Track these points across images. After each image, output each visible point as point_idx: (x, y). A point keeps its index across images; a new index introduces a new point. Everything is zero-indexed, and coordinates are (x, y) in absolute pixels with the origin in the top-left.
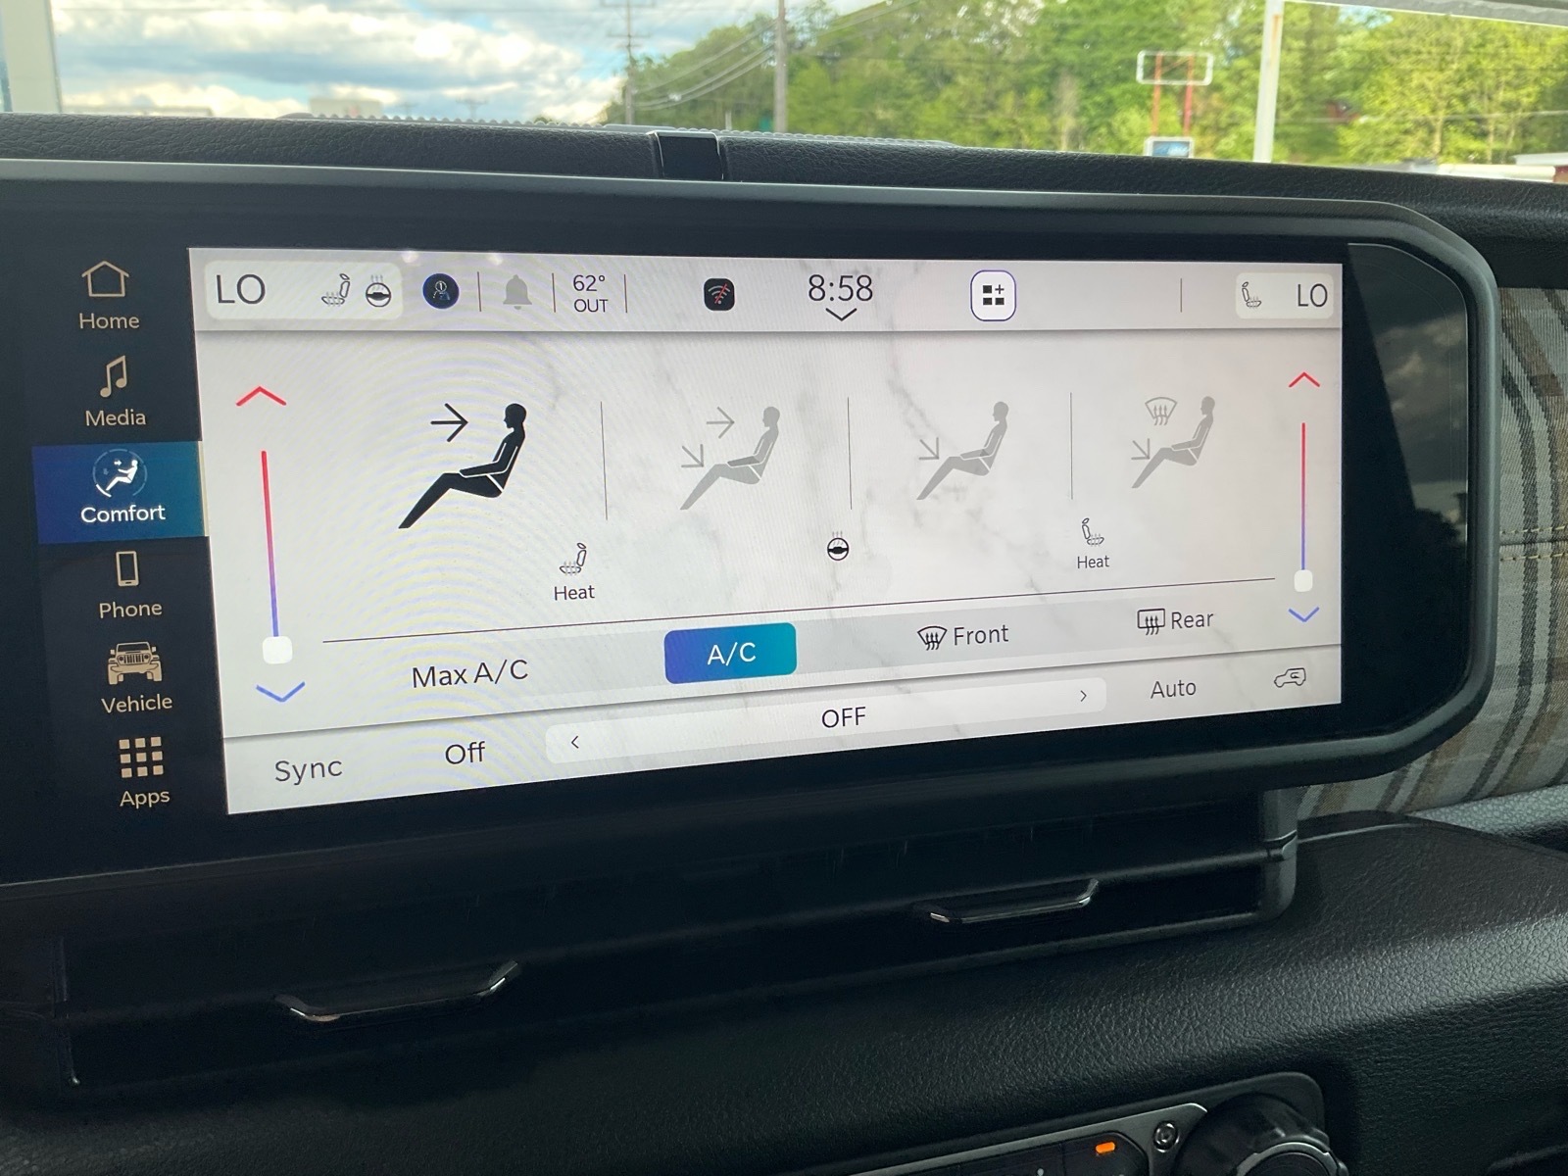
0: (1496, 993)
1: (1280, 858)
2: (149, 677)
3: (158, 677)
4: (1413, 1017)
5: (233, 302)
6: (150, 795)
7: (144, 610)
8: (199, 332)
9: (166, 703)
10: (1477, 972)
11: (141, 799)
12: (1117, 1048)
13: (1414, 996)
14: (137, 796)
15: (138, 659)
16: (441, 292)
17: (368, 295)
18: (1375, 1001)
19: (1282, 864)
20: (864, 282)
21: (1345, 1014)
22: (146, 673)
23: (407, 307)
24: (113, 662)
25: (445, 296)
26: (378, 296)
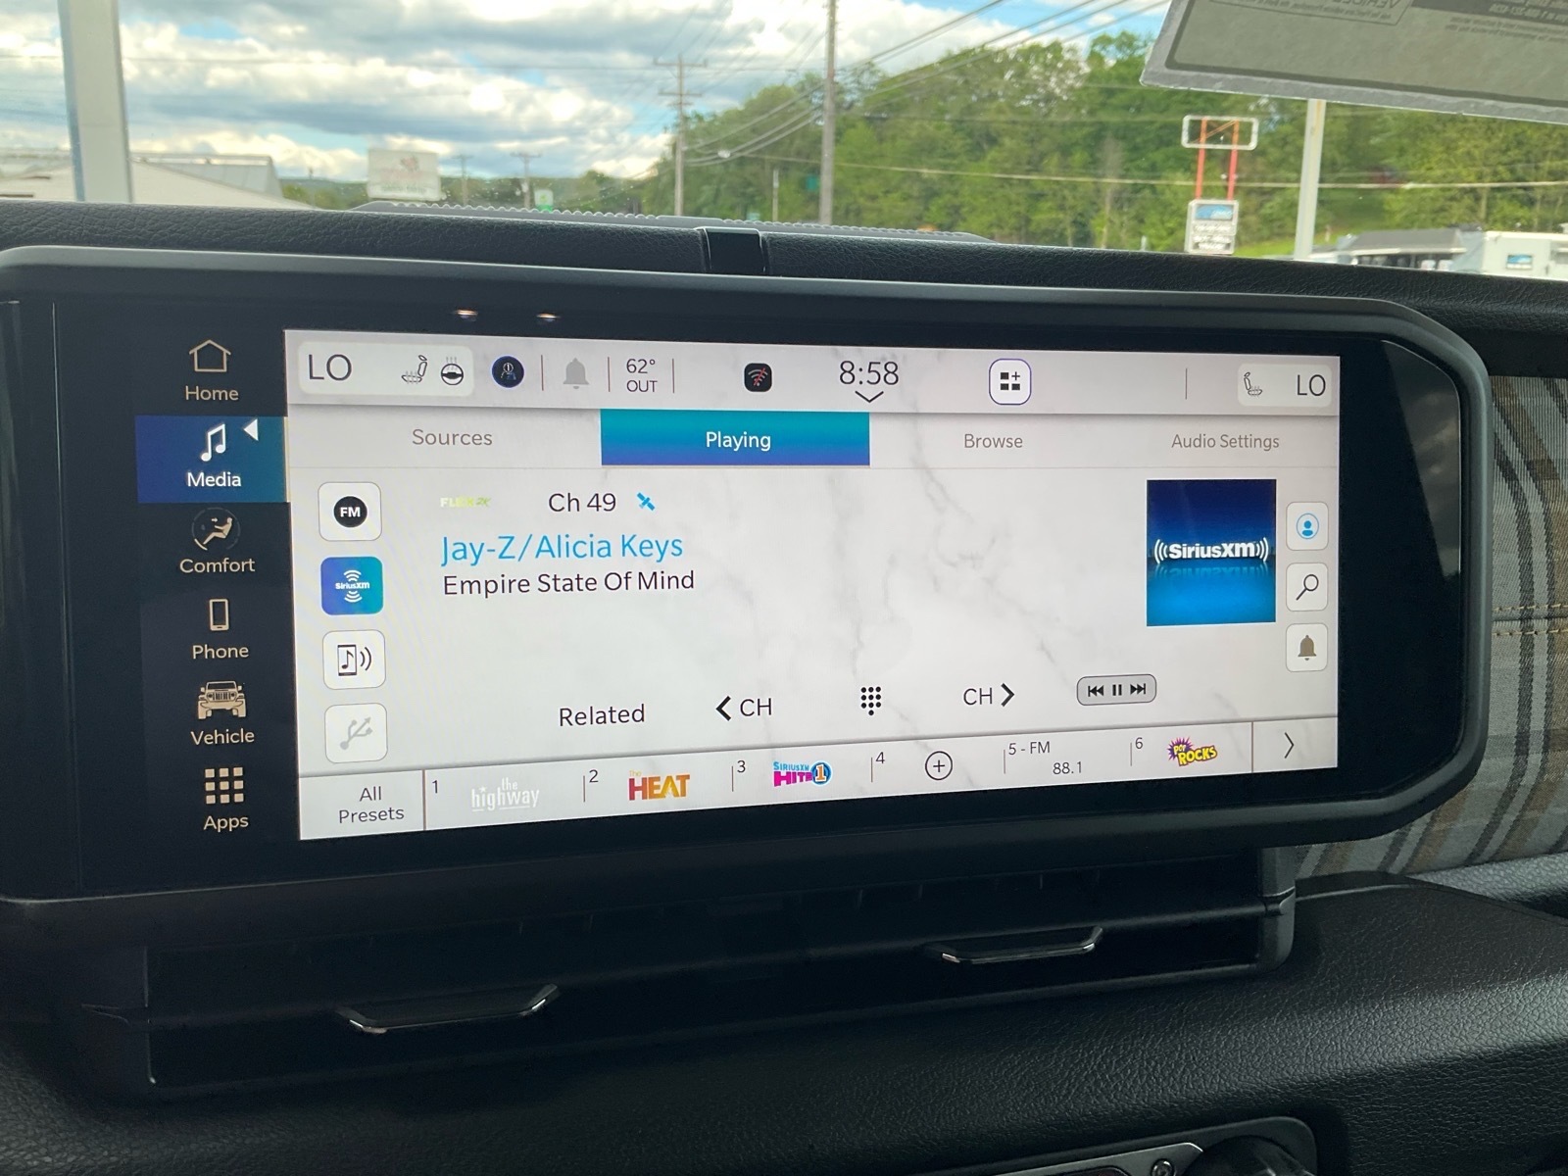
0: (1485, 1049)
1: (1277, 913)
2: (235, 713)
3: (242, 714)
4: (1404, 1069)
5: (323, 378)
6: (231, 820)
7: (233, 652)
8: (292, 405)
9: (248, 737)
10: (1467, 1028)
11: (222, 824)
12: (1116, 1087)
13: (1405, 1049)
14: (219, 821)
15: (225, 696)
16: (508, 373)
17: (443, 375)
18: (1366, 1052)
19: (1280, 919)
20: (891, 368)
21: (1337, 1063)
22: (231, 710)
23: (478, 385)
24: (202, 699)
25: (512, 377)
26: (452, 375)
